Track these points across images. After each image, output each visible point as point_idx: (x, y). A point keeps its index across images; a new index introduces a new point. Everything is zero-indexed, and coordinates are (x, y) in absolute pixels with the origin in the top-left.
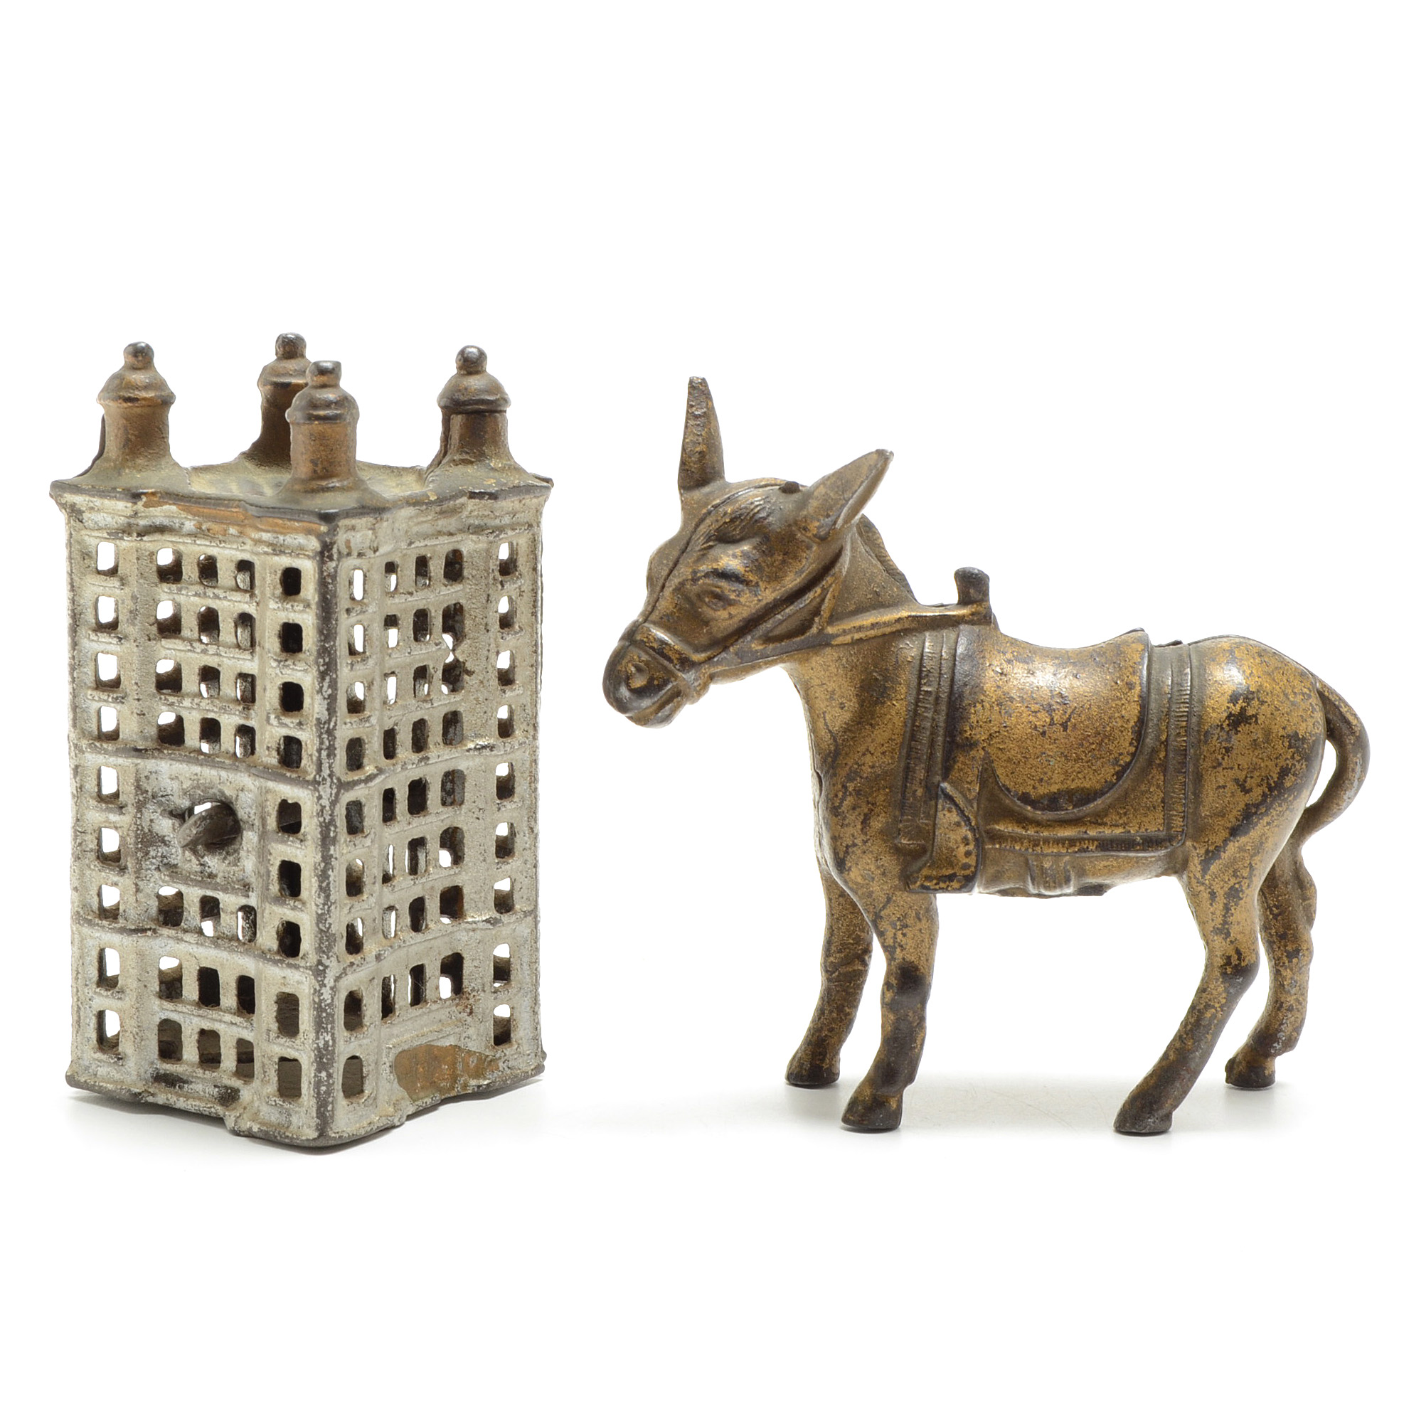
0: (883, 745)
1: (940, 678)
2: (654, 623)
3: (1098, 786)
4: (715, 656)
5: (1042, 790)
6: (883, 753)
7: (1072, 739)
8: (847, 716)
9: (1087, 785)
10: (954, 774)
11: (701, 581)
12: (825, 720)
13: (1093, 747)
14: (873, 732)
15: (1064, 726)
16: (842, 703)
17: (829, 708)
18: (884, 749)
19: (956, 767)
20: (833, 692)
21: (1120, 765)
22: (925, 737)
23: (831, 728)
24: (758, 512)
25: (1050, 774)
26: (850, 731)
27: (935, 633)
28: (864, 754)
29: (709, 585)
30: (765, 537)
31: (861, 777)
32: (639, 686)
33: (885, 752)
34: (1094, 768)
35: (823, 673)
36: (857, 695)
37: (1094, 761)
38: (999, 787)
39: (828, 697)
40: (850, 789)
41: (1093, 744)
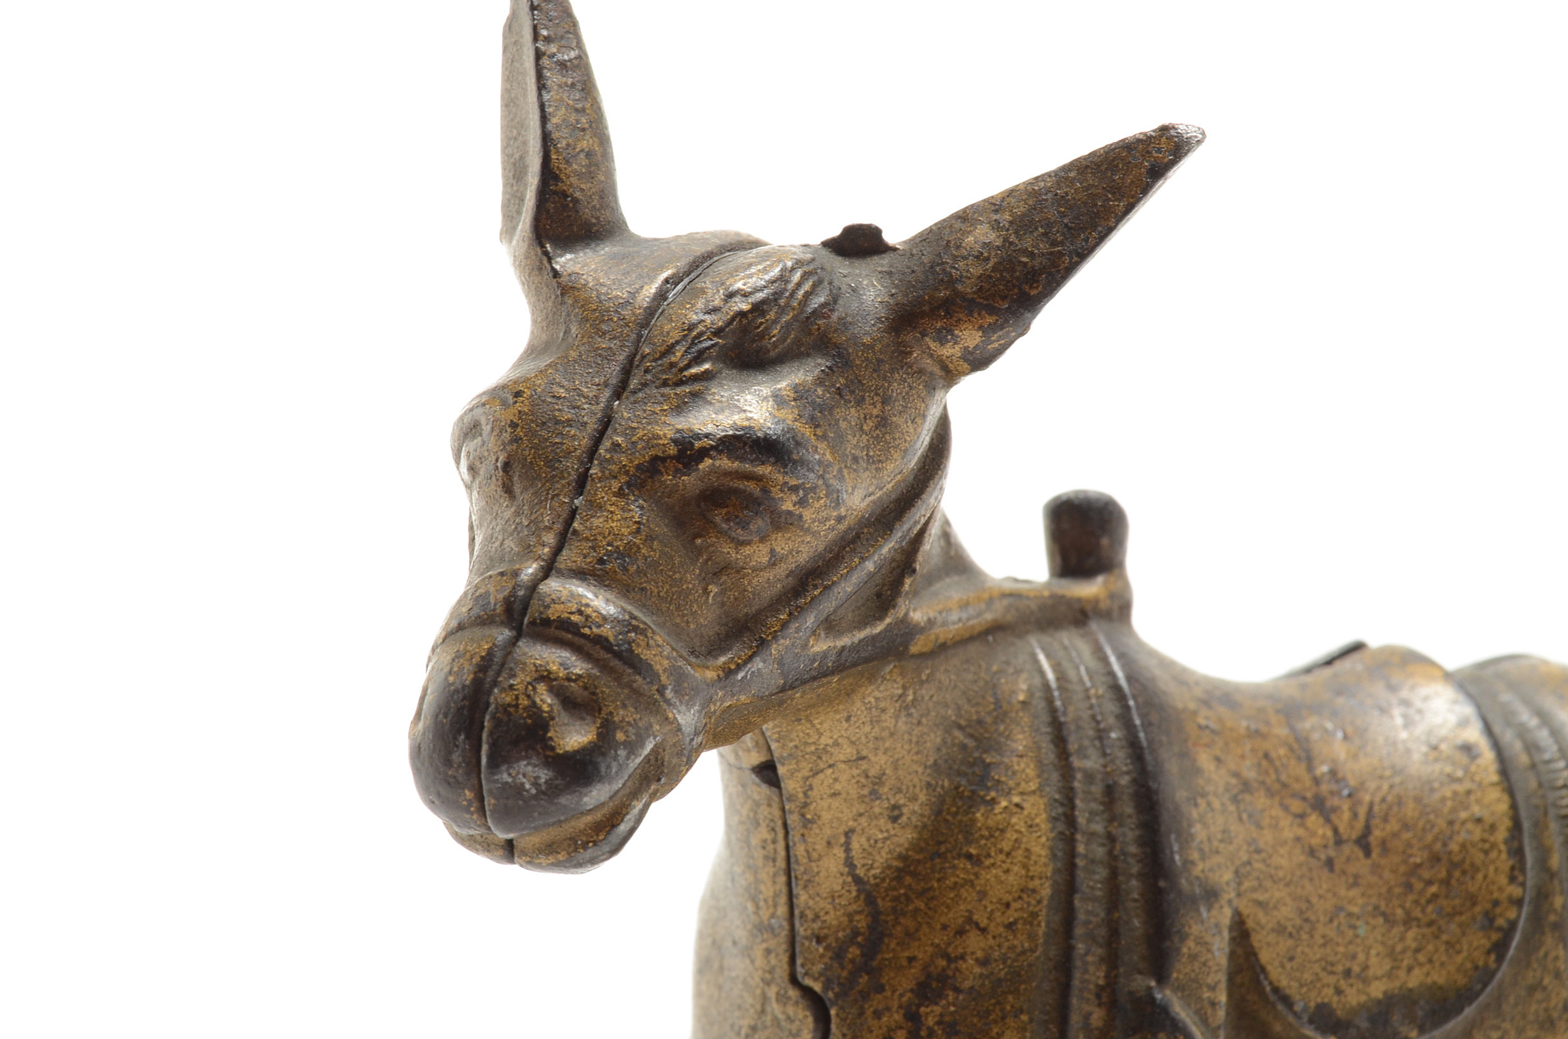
0: (1008, 905)
1: (1100, 739)
3: (1462, 981)
4: (739, 667)
5: (1354, 997)
6: (1010, 926)
7: (1387, 874)
8: (904, 837)
9: (1439, 977)
10: (1180, 971)
11: (708, 462)
12: (848, 850)
13: (1434, 889)
14: (977, 875)
15: (1363, 843)
16: (895, 807)
17: (863, 821)
18: (1012, 915)
19: (1185, 950)
20: (879, 780)
21: (1500, 929)
22: (1092, 882)
23: (860, 872)
25: (1361, 957)
26: (913, 874)
28: (961, 932)
29: (727, 474)
30: (840, 355)
31: (957, 990)
33: (1015, 922)
34: (1445, 937)
35: (867, 728)
36: (929, 785)
37: (1442, 922)
38: (1261, 993)
39: (866, 791)
40: (931, 1021)
41: (1430, 883)
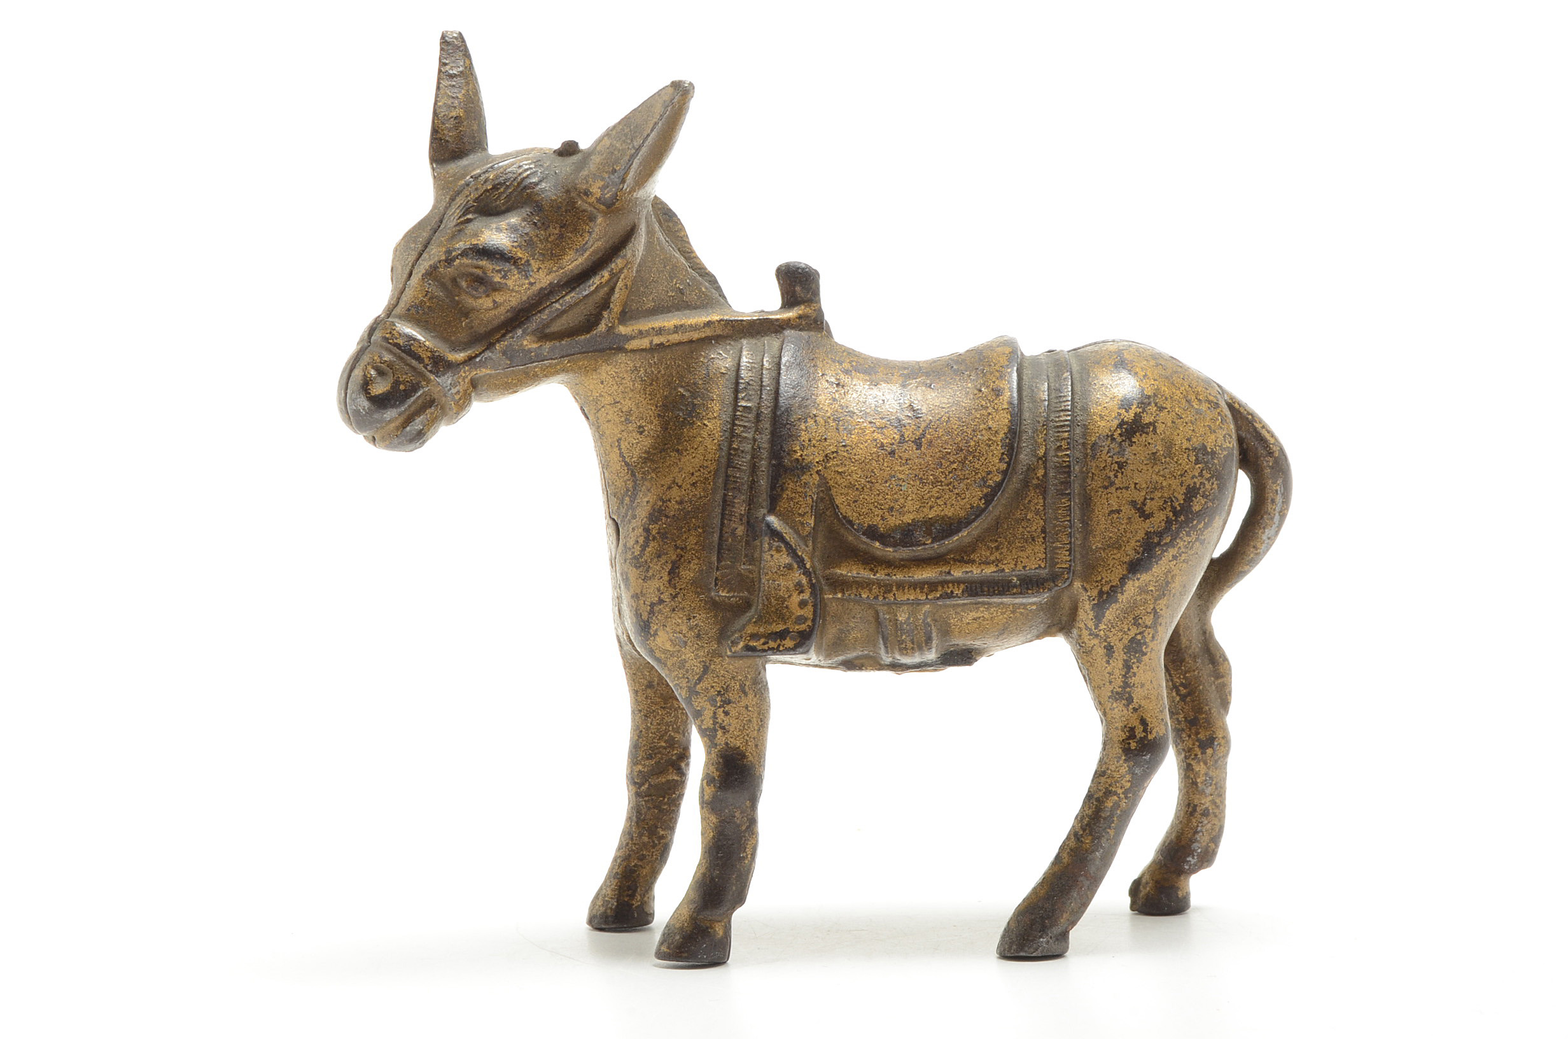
0: (693, 474)
1: (761, 390)
2: (400, 317)
3: (962, 514)
4: (477, 356)
5: (893, 521)
6: (694, 484)
7: (928, 458)
8: (647, 443)
9: (949, 512)
10: (783, 505)
11: (458, 261)
12: (620, 449)
13: (955, 466)
14: (680, 460)
15: (918, 443)
16: (640, 427)
17: (624, 434)
18: (694, 479)
19: (784, 496)
20: (629, 413)
21: (989, 486)
22: (744, 462)
23: (627, 460)
24: (527, 177)
25: (902, 501)
26: (652, 461)
27: (753, 341)
28: (670, 488)
29: (467, 266)
30: (537, 206)
31: (667, 517)
32: (381, 392)
33: (696, 482)
34: (956, 491)
35: (615, 387)
36: (659, 416)
37: (956, 483)
38: (839, 520)
39: (623, 419)
40: (654, 532)
41: (954, 462)
